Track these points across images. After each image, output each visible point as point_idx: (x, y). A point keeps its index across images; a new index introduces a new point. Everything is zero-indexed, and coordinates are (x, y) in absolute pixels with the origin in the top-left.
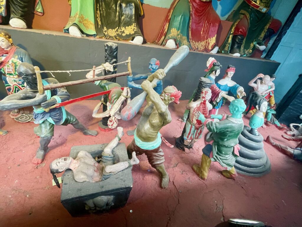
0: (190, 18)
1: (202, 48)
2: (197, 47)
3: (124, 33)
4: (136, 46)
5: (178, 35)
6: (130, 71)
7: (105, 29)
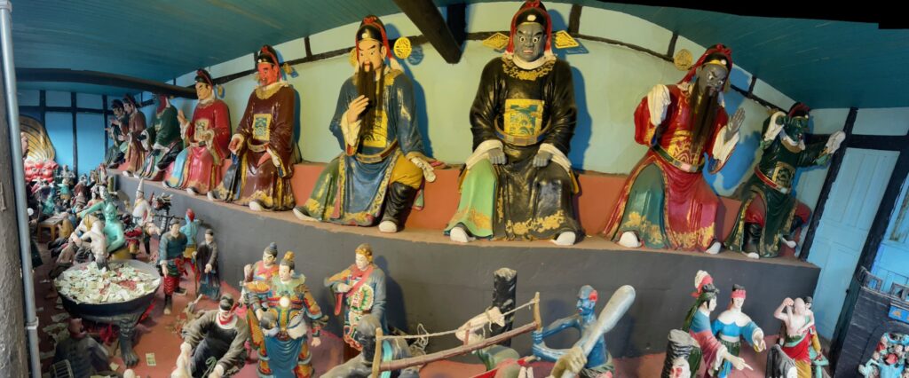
0: (664, 195)
1: (691, 245)
2: (680, 243)
3: (541, 227)
4: (562, 250)
5: (643, 223)
6: (538, 320)
7: (509, 223)
